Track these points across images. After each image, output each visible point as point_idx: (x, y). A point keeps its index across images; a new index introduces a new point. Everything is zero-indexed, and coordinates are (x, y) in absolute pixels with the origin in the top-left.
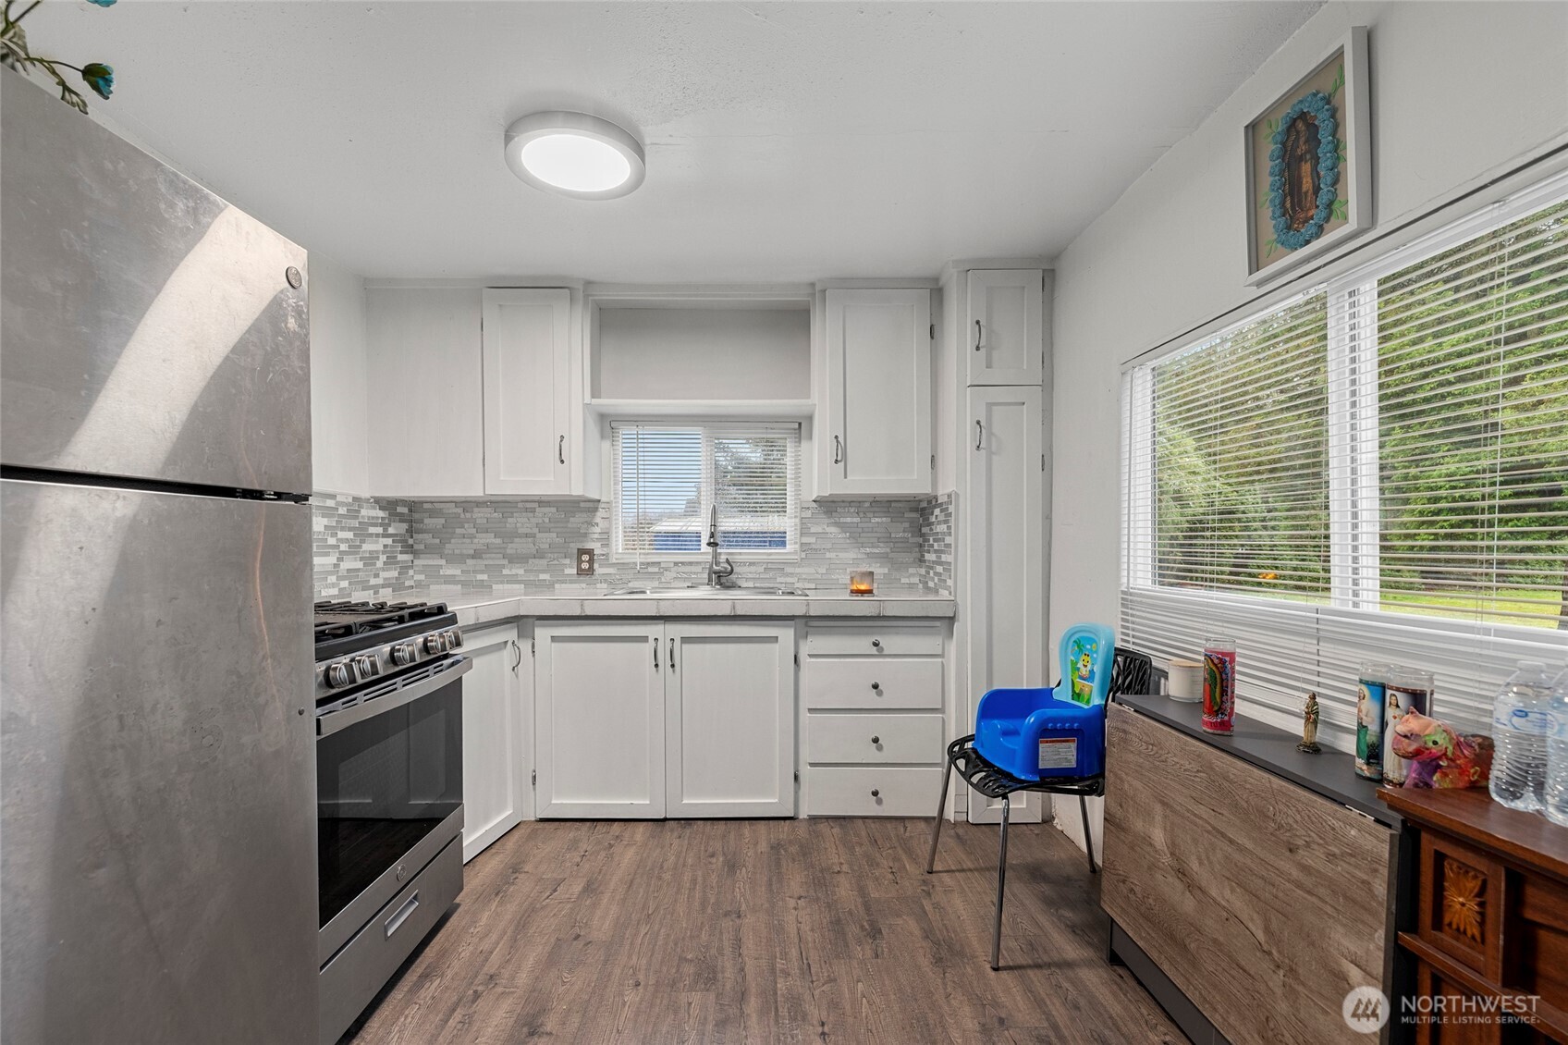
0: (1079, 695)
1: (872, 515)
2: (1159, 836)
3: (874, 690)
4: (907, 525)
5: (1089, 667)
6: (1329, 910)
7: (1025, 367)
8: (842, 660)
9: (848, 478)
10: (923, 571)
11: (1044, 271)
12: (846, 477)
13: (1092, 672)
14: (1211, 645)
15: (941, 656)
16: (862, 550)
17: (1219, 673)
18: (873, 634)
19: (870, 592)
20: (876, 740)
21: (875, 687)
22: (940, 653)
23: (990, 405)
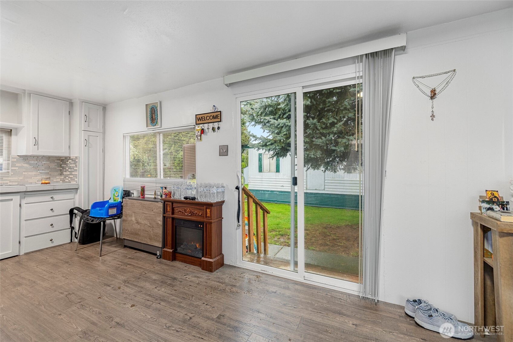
0: (115, 200)
1: (42, 161)
2: (133, 219)
3: (51, 211)
4: (56, 164)
5: (118, 194)
6: (157, 216)
7: (98, 128)
8: (39, 203)
9: (39, 150)
10: (63, 177)
11: (103, 107)
12: (38, 150)
13: (118, 195)
14: (142, 185)
15: (74, 199)
16: (38, 171)
17: (143, 189)
18: (51, 195)
19: (49, 183)
20: (52, 225)
21: (52, 210)
22: (73, 198)
23: (89, 136)
